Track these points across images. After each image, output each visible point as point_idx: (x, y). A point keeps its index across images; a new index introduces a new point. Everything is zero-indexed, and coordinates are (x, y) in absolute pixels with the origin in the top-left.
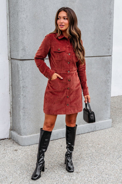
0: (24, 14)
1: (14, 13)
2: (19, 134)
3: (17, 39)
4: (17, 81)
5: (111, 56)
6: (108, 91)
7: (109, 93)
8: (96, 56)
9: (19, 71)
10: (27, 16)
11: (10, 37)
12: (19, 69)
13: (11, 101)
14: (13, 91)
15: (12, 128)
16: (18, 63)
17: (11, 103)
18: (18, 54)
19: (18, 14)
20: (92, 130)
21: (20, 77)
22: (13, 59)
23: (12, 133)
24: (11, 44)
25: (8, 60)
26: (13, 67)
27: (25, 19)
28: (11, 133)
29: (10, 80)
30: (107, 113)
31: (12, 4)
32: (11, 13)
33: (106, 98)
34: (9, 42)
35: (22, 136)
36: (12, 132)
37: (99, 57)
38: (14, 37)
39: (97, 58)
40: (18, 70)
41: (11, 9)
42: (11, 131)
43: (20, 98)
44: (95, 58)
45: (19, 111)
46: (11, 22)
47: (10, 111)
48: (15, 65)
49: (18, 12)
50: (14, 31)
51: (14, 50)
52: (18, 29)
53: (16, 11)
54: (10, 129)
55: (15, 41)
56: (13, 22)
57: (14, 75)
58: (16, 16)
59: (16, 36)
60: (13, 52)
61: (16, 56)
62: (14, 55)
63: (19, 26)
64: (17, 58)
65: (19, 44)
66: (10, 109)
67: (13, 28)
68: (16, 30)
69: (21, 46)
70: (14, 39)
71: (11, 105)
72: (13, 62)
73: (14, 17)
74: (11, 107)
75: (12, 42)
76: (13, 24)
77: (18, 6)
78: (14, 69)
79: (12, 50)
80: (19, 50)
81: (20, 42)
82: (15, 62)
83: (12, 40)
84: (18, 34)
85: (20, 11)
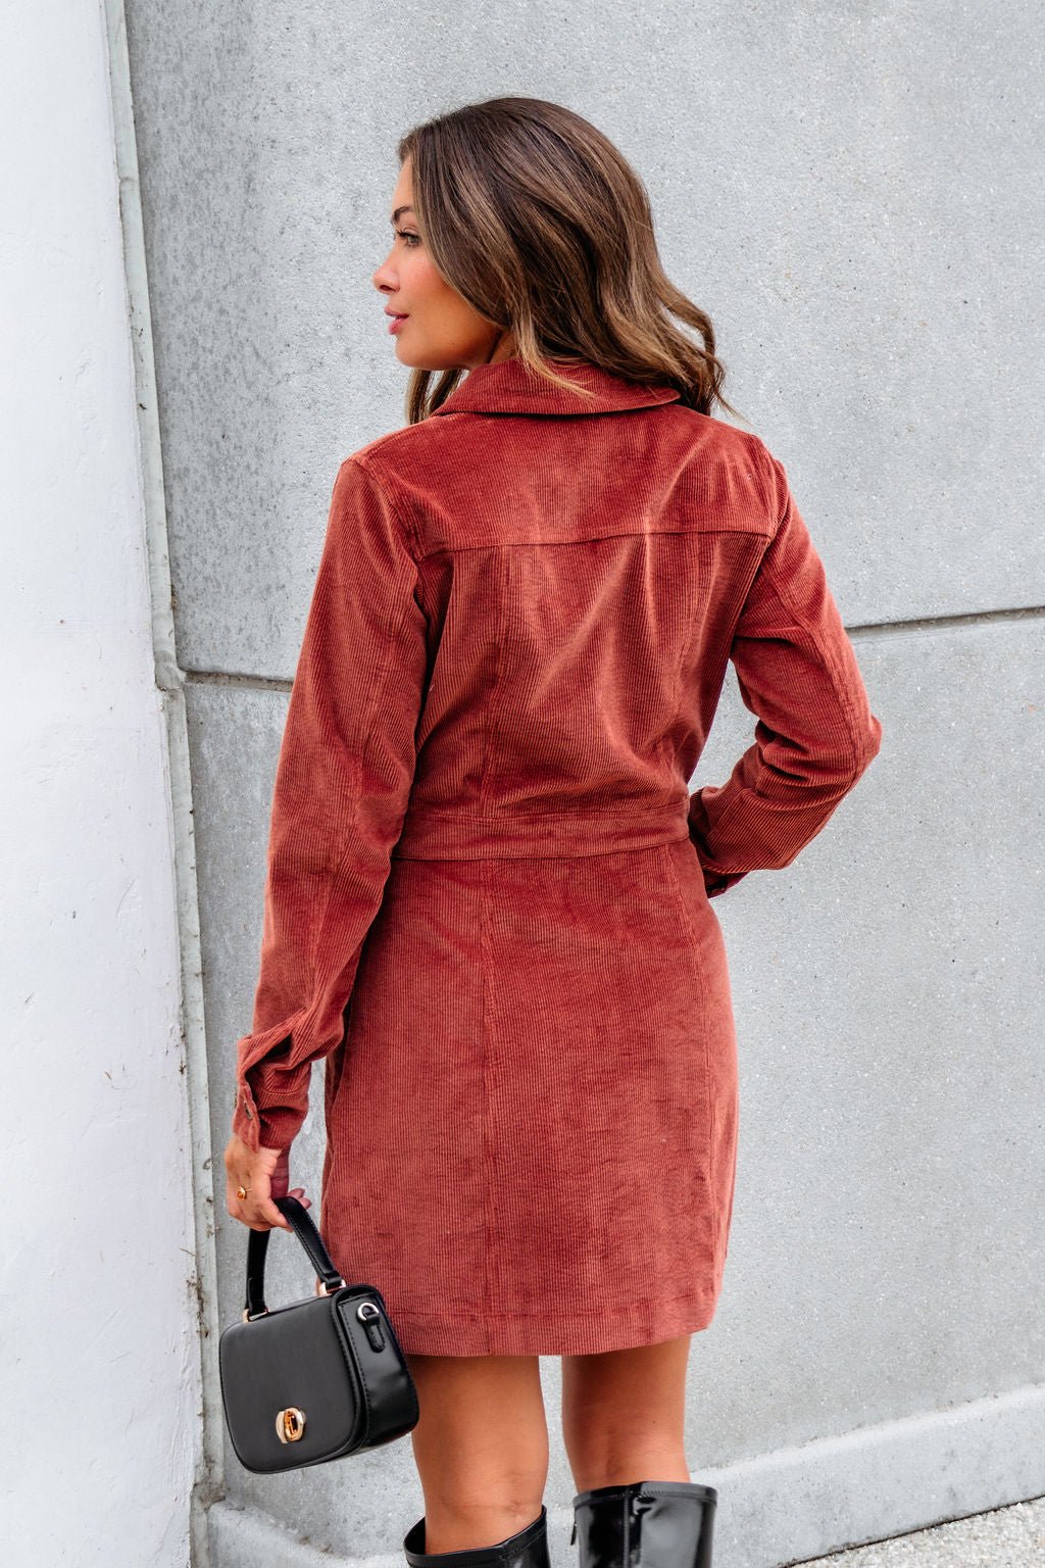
0: (320, 180)
1: (200, 164)
2: (305, 1540)
3: (259, 452)
11: (164, 431)
13: (206, 1153)
14: (224, 1037)
15: (218, 1472)
17: (206, 1179)
19: (250, 180)
22: (215, 675)
23: (224, 1540)
24: (178, 511)
25: (159, 698)
26: (213, 768)
27: (338, 230)
28: (212, 1533)
29: (180, 915)
31: (177, 69)
32: (169, 162)
34: (159, 497)
35: (353, 1561)
36: (223, 1516)
38: (216, 433)
41: (160, 122)
42: (216, 1509)
46: (173, 269)
47: (190, 1274)
48: (246, 745)
49: (254, 156)
50: (216, 367)
51: (219, 578)
52: (258, 346)
53: (231, 142)
54: (195, 1485)
55: (230, 479)
56: (202, 270)
57: (226, 857)
58: (228, 204)
59: (242, 423)
60: (215, 601)
61: (256, 650)
62: (227, 629)
63: (279, 316)
64: (263, 672)
65: (275, 507)
66: (194, 1251)
67: (202, 330)
68: (239, 356)
69: (308, 534)
70: (217, 456)
71: (209, 1201)
72: (212, 708)
73: (204, 207)
74: (210, 1226)
75: (197, 489)
76: (205, 292)
77: (248, 93)
78: (228, 792)
79: (200, 578)
80: (283, 573)
81: (287, 487)
82: (238, 710)
83: (196, 471)
84: (266, 399)
85: (274, 141)
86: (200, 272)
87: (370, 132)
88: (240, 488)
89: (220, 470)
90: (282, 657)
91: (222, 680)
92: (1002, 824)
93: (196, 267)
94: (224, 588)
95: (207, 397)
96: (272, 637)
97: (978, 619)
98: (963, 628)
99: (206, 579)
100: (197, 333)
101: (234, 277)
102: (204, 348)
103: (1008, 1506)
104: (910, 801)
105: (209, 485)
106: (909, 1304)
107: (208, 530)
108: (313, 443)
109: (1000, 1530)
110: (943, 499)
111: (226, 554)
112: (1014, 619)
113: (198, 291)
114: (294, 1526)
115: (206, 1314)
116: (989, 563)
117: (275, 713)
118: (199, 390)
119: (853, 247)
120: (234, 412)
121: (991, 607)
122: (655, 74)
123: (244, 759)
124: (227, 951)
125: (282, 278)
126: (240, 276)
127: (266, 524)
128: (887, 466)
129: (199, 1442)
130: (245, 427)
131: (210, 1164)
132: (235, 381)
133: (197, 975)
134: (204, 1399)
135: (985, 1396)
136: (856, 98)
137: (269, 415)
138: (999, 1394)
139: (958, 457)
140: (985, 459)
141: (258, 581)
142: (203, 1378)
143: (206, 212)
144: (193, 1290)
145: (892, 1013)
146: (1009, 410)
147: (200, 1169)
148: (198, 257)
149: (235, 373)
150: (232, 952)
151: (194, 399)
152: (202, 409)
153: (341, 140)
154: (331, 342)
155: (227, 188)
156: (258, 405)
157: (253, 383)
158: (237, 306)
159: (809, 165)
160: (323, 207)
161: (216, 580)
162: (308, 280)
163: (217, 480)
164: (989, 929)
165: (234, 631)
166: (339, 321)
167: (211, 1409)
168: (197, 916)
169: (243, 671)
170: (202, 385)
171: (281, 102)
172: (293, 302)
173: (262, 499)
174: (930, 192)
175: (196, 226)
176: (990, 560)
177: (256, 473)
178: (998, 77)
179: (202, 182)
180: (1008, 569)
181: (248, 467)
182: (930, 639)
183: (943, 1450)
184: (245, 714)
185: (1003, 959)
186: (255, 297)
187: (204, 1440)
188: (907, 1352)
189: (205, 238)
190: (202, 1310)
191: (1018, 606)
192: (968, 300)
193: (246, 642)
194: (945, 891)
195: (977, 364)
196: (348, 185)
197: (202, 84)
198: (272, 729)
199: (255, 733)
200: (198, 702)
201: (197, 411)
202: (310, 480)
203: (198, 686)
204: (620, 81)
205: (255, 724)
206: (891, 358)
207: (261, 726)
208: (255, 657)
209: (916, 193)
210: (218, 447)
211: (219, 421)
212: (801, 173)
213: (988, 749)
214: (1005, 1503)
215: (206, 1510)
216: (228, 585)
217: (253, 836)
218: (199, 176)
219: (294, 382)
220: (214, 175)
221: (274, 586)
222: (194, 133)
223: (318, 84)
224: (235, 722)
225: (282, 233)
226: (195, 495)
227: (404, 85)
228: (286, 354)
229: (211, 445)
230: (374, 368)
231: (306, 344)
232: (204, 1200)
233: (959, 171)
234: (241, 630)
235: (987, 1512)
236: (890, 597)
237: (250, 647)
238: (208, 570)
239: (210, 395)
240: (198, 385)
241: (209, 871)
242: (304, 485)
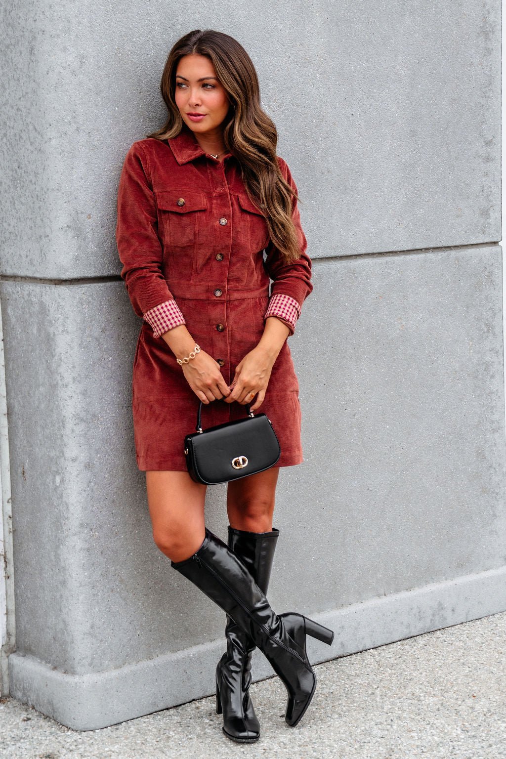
0: (65, 49)
1: (7, 42)
2: (55, 668)
3: (36, 174)
4: (42, 389)
5: (495, 243)
6: (493, 422)
7: (494, 431)
8: (427, 249)
9: (49, 341)
10: (82, 59)
12: (51, 330)
13: (9, 495)
14: (18, 443)
15: (13, 640)
16: (46, 299)
17: (9, 507)
18: (43, 254)
19: (32, 49)
20: (426, 624)
21: (62, 370)
22: (14, 277)
23: (16, 670)
26: (13, 320)
27: (73, 73)
28: (10, 667)
30: (491, 532)
33: (484, 457)
35: (76, 679)
36: (15, 659)
37: (441, 255)
38: (15, 166)
39: (430, 255)
40: (48, 334)
42: (13, 656)
43: (58, 479)
44: (421, 256)
45: (58, 543)
47: (1, 550)
48: (29, 309)
49: (34, 38)
50: (15, 135)
51: (16, 232)
52: (36, 126)
53: (23, 32)
54: (3, 646)
55: (22, 187)
56: (9, 90)
57: (19, 361)
58: (21, 60)
59: (28, 161)
60: (14, 243)
61: (34, 265)
62: (21, 256)
63: (46, 112)
64: (38, 275)
65: (44, 199)
66: (3, 540)
67: (9, 118)
68: (26, 130)
69: (59, 212)
70: (15, 175)
71: (10, 517)
72: (13, 293)
73: (10, 61)
74: (10, 529)
75: (6, 191)
76: (10, 101)
77: (31, 9)
78: (20, 331)
79: (7, 232)
80: (48, 230)
81: (50, 190)
82: (26, 293)
83: (5, 183)
84: (40, 150)
85: (44, 31)
86: (8, 91)
87: (88, 28)
88: (27, 191)
89: (17, 183)
90: (47, 268)
91: (17, 279)
92: (367, 349)
93: (6, 89)
94: (19, 237)
95: (11, 149)
96: (42, 259)
97: (358, 257)
98: (351, 261)
99: (10, 233)
100: (6, 120)
101: (24, 93)
102: (9, 127)
103: (366, 650)
104: (327, 338)
105: (12, 190)
106: (325, 561)
107: (11, 210)
108: (62, 170)
109: (363, 661)
110: (343, 203)
111: (20, 221)
112: (373, 257)
113: (7, 100)
114: (49, 662)
115: (8, 568)
116: (362, 232)
117: (44, 294)
118: (7, 146)
119: (303, 88)
120: (24, 156)
121: (363, 252)
122: (216, 7)
123: (28, 315)
124: (19, 404)
125: (47, 94)
126: (27, 93)
127: (40, 208)
128: (318, 187)
129: (5, 626)
130: (29, 163)
131: (10, 501)
132: (25, 142)
133: (5, 415)
134: (7, 607)
135: (357, 602)
136: (304, 21)
137: (41, 157)
138: (363, 601)
139: (349, 184)
140: (361, 185)
141: (36, 234)
142: (7, 597)
143: (11, 64)
144: (2, 558)
145: (319, 432)
146: (371, 164)
147: (6, 503)
148: (7, 84)
149: (24, 138)
150: (22, 404)
151: (5, 151)
152: (8, 155)
153: (74, 32)
154: (70, 124)
155: (21, 53)
156: (36, 152)
157: (33, 143)
158: (25, 107)
159: (284, 50)
160: (66, 62)
161: (15, 233)
162: (60, 95)
163: (16, 187)
164: (361, 395)
165: (24, 256)
166: (74, 114)
167: (10, 611)
168: (5, 388)
169: (28, 275)
170: (8, 143)
171: (47, 14)
172: (53, 105)
173: (37, 196)
174: (337, 64)
175: (6, 70)
176: (363, 231)
177: (35, 184)
178: (366, 13)
179: (9, 50)
180: (371, 235)
181: (31, 181)
182: (337, 265)
183: (339, 626)
184: (29, 295)
185: (367, 409)
186: (34, 103)
187: (7, 626)
188: (323, 583)
189: (10, 76)
190: (6, 566)
191: (375, 252)
192: (354, 114)
193: (30, 262)
194: (342, 378)
195: (358, 143)
196: (78, 52)
197: (9, 5)
198: (42, 302)
199: (33, 303)
200: (6, 290)
201: (6, 155)
202: (61, 187)
203: (6, 282)
204: (200, 9)
205: (34, 299)
206: (320, 139)
207: (37, 300)
208: (34, 269)
209: (331, 65)
210: (16, 172)
211: (17, 160)
212: (281, 54)
213: (362, 315)
214: (365, 649)
215: (8, 657)
216: (20, 236)
217: (33, 350)
218: (8, 47)
219: (53, 142)
220: (15, 46)
221: (43, 236)
222: (5, 27)
223: (64, 6)
224: (24, 298)
225: (47, 74)
226: (5, 194)
227: (103, 8)
228: (49, 129)
229: (13, 171)
230: (90, 137)
231: (59, 125)
232: (8, 517)
233: (350, 55)
234: (27, 256)
235: (357, 653)
236: (320, 247)
237: (32, 264)
238: (11, 229)
239: (13, 149)
240: (6, 144)
241: (11, 367)
242: (58, 189)
